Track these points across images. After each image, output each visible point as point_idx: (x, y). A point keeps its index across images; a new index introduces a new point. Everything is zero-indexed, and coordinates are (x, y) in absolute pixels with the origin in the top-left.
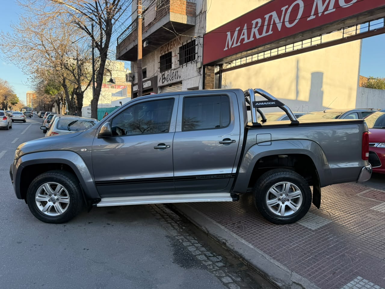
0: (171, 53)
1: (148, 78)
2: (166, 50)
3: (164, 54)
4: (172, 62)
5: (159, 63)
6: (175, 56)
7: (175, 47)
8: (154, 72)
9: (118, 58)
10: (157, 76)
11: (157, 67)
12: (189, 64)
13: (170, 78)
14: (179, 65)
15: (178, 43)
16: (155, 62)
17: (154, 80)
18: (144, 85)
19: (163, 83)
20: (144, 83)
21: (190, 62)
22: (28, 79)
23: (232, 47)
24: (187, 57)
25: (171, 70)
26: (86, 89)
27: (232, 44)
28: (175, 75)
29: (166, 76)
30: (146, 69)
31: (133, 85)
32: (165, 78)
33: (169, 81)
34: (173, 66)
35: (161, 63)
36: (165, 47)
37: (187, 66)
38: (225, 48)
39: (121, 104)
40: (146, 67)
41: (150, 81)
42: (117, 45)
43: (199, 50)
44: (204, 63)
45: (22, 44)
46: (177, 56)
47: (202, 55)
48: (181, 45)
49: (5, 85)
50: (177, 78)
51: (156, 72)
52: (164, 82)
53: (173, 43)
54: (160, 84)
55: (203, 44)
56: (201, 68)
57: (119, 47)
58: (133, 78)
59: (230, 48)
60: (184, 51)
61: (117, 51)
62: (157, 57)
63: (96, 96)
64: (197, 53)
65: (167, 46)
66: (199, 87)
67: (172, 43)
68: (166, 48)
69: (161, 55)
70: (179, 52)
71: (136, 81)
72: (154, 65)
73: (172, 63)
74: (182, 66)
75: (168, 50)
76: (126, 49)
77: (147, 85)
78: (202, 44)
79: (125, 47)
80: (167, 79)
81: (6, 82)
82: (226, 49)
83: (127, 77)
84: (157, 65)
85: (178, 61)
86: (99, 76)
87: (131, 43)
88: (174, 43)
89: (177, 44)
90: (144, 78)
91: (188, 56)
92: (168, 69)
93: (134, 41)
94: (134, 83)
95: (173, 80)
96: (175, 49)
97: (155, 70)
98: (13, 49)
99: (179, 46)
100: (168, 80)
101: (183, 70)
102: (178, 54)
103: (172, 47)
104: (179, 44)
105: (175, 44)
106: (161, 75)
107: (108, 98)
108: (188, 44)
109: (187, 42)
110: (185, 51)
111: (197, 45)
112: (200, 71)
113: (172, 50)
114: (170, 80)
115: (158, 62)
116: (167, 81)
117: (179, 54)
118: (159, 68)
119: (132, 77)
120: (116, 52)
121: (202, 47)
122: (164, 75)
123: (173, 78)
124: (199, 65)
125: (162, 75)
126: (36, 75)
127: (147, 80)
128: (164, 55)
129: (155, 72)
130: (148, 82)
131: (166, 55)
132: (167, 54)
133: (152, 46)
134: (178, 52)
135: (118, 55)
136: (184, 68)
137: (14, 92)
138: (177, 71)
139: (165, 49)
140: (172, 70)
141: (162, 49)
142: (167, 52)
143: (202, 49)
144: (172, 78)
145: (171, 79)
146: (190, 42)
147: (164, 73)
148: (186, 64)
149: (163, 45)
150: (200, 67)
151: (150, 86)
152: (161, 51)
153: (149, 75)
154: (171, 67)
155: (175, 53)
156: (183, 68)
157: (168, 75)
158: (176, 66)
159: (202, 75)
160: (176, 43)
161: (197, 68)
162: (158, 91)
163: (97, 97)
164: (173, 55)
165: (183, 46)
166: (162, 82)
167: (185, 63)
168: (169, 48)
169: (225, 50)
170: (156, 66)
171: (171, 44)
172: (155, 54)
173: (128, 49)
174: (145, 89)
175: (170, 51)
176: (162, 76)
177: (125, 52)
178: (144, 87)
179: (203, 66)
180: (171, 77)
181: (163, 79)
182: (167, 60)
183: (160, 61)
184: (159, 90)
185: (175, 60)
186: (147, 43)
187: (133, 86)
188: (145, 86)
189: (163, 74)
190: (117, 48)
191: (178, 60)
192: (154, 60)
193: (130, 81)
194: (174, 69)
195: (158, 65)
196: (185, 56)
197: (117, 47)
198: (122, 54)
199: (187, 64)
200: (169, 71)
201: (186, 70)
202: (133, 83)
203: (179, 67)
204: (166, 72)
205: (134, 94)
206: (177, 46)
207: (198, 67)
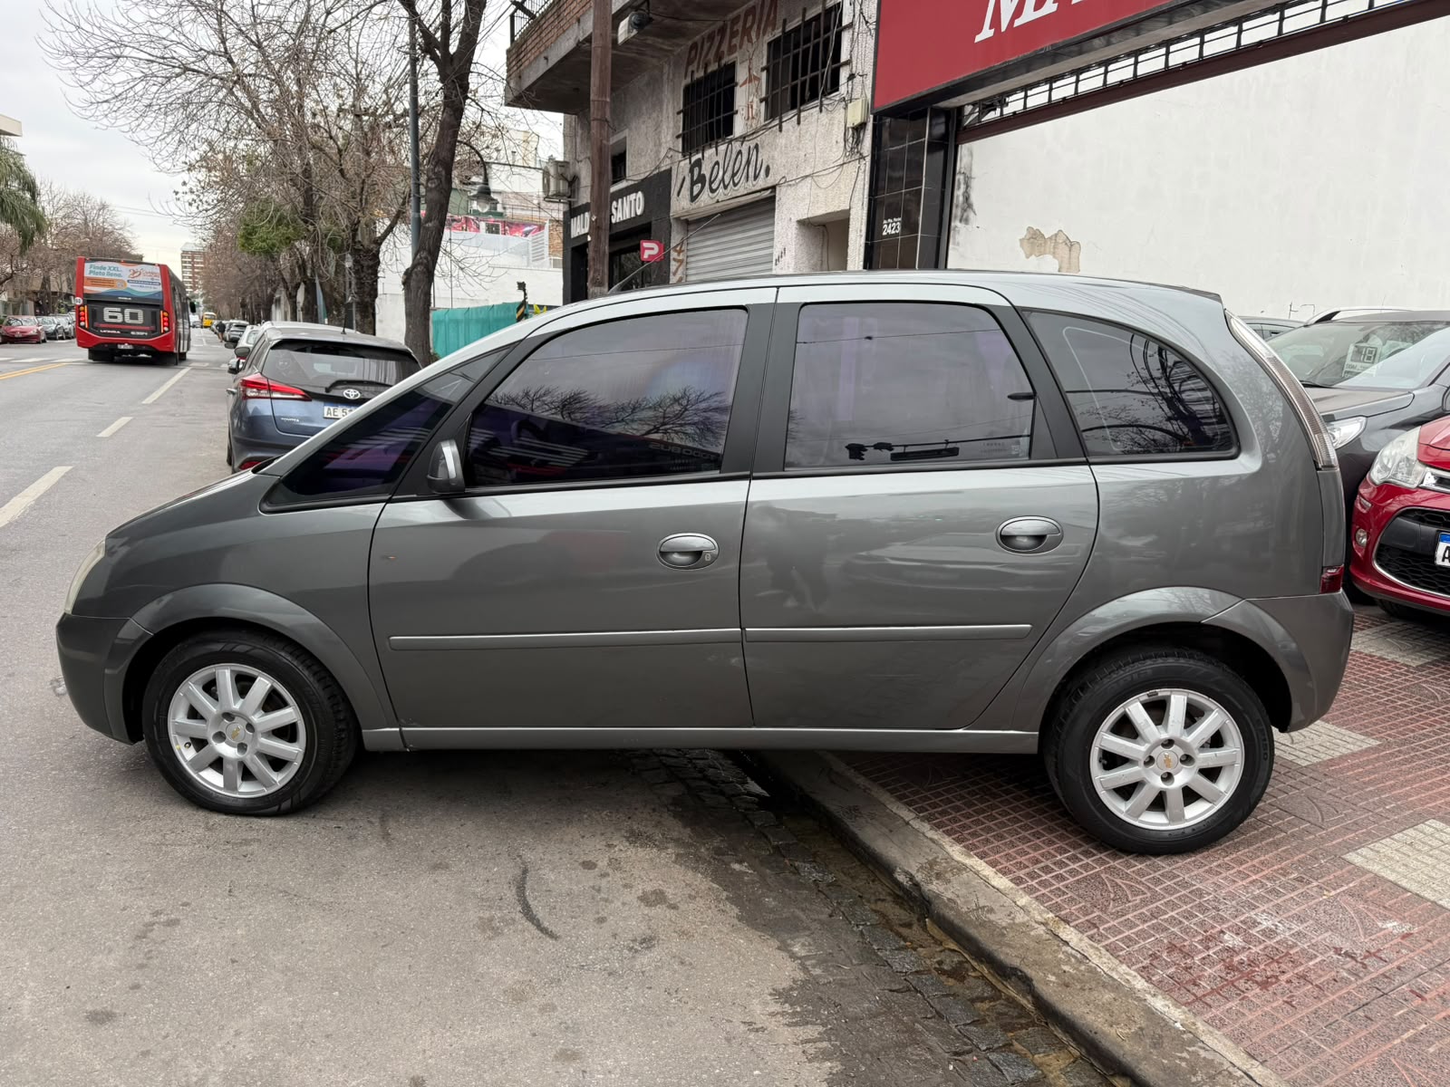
0: (731, 68)
1: (631, 183)
2: (711, 56)
3: (701, 74)
4: (736, 107)
5: (678, 113)
6: (750, 81)
7: (750, 40)
8: (658, 152)
9: (511, 96)
10: (669, 172)
11: (671, 132)
12: (811, 113)
13: (723, 179)
14: (765, 120)
15: (762, 26)
16: (661, 111)
17: (657, 187)
18: (614, 211)
19: (693, 198)
20: (614, 203)
21: (817, 102)
22: (177, 193)
23: (1018, 23)
24: (803, 83)
25: (730, 142)
26: (390, 229)
27: (1018, 11)
28: (748, 162)
29: (706, 170)
30: (624, 141)
31: (573, 212)
32: (702, 179)
33: (721, 190)
34: (739, 127)
35: (689, 115)
36: (706, 45)
37: (799, 123)
38: (980, 30)
39: (524, 290)
40: (626, 133)
41: (640, 194)
42: (508, 45)
43: (858, 49)
44: (876, 105)
45: (149, 50)
46: (759, 79)
47: (869, 69)
48: (778, 33)
49: (101, 219)
50: (756, 177)
51: (666, 156)
52: (698, 195)
53: (741, 23)
54: (680, 204)
55: (878, 22)
56: (862, 126)
57: (516, 53)
58: (573, 182)
59: (1003, 29)
60: (791, 55)
61: (508, 71)
62: (673, 91)
63: (424, 254)
64: (848, 63)
65: (717, 39)
66: (852, 212)
67: (739, 27)
68: (710, 48)
69: (688, 80)
70: (768, 61)
71: (585, 197)
72: (658, 127)
73: (737, 112)
74: (777, 122)
75: (719, 57)
76: (546, 58)
77: (628, 209)
78: (874, 19)
79: (542, 49)
80: (711, 183)
81: (103, 207)
82: (987, 33)
83: (548, 181)
84: (671, 125)
85: (761, 101)
86: (435, 173)
87: (564, 31)
88: (748, 25)
89: (759, 28)
90: (614, 182)
91: (807, 78)
92: (719, 137)
93: (579, 20)
94: (576, 206)
95: (735, 185)
96: (751, 51)
97: (660, 145)
98: (113, 71)
99: (768, 38)
100: (714, 186)
101: (782, 140)
102: (763, 70)
103: (736, 41)
104: (770, 29)
105: (751, 27)
106: (685, 164)
107: (474, 268)
108: (807, 24)
109: (804, 16)
110: (796, 57)
111: (851, 25)
112: (858, 142)
113: (736, 56)
114: (726, 187)
115: (677, 110)
116: (713, 191)
117: (764, 74)
118: (678, 137)
119: (566, 179)
120: (503, 72)
121: (873, 32)
122: (699, 163)
123: (739, 174)
124: (856, 114)
125: (689, 166)
126: (202, 175)
127: (627, 188)
128: (699, 82)
129: (662, 155)
130: (633, 196)
131: (708, 77)
132: (714, 73)
133: (650, 40)
134: (765, 64)
135: (512, 85)
136: (788, 131)
137: (134, 245)
138: (757, 147)
139: (707, 54)
140: (736, 139)
141: (693, 53)
142: (713, 67)
143: (871, 42)
144: (734, 175)
145: (727, 180)
146: (817, 18)
147: (700, 156)
148: (795, 111)
149: (697, 38)
150: (858, 121)
151: (639, 212)
152: (690, 63)
153: (638, 168)
154: (729, 130)
155: (750, 69)
156: (781, 130)
157: (717, 163)
158: (755, 121)
159: (868, 159)
160: (755, 26)
161: (846, 129)
162: (673, 234)
163: (426, 258)
164: (741, 75)
165: (786, 35)
166: (688, 197)
167: (793, 107)
168: (725, 47)
169: (979, 38)
170: (668, 128)
171: (732, 28)
172: (665, 77)
173: (554, 60)
174: (621, 229)
175: (726, 60)
176: (691, 171)
177: (540, 73)
178: (613, 221)
179: (875, 120)
180: (729, 173)
181: (693, 183)
182: (712, 98)
183: (685, 105)
184: (678, 233)
185: (748, 101)
186: (632, 25)
187: (573, 217)
188: (620, 215)
189: (694, 159)
190: (508, 59)
191: (764, 95)
192: (658, 104)
193: (558, 195)
194: (743, 138)
195: (676, 126)
196: (795, 77)
197: (508, 52)
198: (527, 82)
199: (800, 112)
200: (722, 148)
201: (793, 138)
202: (570, 204)
203: (765, 128)
204: (710, 152)
205: (575, 250)
206: (758, 38)
207: (850, 125)
